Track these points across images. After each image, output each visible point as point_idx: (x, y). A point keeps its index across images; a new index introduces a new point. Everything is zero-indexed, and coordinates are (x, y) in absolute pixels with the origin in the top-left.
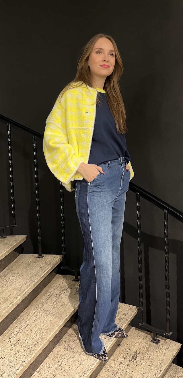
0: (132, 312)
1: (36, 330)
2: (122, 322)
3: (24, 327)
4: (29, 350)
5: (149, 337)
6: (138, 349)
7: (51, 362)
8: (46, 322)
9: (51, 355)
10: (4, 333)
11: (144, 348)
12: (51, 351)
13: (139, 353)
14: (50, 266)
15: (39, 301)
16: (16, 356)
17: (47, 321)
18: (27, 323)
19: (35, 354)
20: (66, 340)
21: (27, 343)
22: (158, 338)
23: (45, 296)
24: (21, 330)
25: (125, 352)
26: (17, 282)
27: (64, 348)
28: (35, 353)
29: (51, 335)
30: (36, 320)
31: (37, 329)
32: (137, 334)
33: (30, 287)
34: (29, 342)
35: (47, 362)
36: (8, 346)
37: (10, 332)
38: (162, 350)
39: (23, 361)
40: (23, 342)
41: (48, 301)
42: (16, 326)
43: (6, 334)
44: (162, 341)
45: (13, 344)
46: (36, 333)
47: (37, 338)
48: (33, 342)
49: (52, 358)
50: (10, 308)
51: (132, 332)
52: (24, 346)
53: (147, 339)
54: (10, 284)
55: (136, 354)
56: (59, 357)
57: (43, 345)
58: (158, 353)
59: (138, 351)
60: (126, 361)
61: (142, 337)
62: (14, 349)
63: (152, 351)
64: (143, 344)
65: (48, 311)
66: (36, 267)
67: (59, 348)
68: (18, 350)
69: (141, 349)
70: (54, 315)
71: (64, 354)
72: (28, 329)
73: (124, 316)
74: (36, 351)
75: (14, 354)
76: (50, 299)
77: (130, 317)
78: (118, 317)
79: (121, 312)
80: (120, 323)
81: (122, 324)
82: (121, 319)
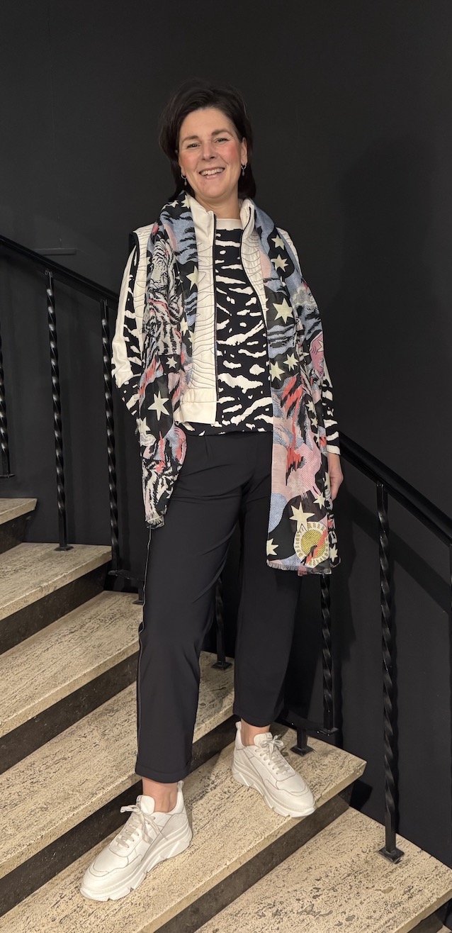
0: (435, 891)
2: (391, 916)
8: (162, 871)
17: (165, 870)
34: (93, 926)
73: (406, 896)
77: (422, 907)
78: (386, 897)
79: (403, 879)
80: (385, 918)
81: (389, 924)
82: (395, 905)
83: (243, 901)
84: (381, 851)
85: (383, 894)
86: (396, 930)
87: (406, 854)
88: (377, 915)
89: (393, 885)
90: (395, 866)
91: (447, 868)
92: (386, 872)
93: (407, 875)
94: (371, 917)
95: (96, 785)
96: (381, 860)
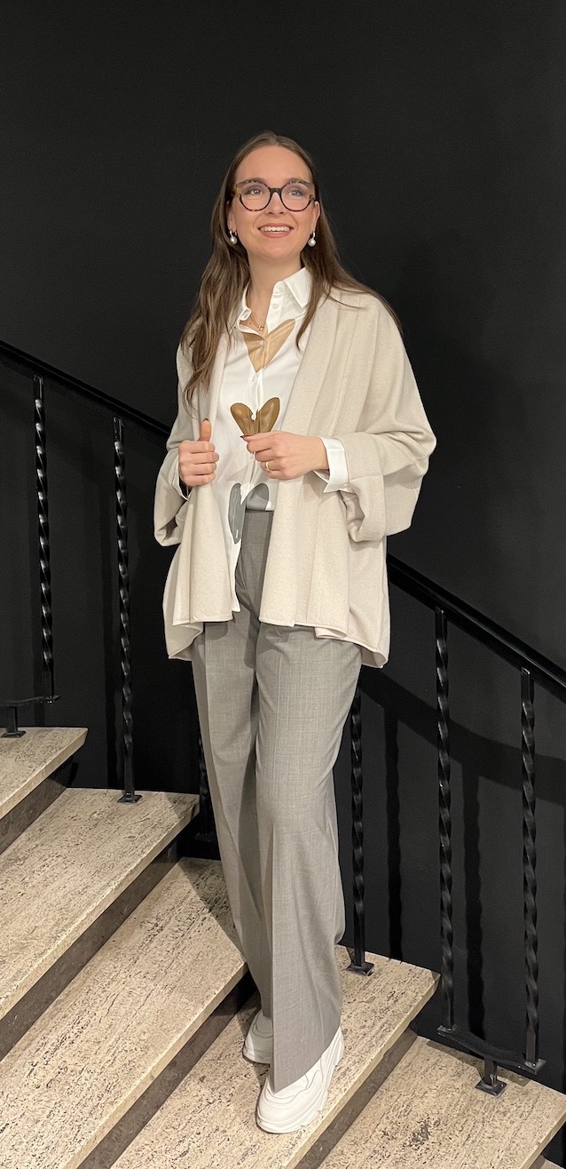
0: (418, 990)
1: (113, 1040)
2: (384, 1020)
3: (75, 1031)
4: (91, 1103)
5: (473, 1070)
6: (435, 1111)
7: (155, 1141)
8: (145, 1015)
9: (159, 1121)
10: (16, 1046)
11: (451, 1108)
12: (158, 1107)
13: (437, 1124)
14: (159, 831)
15: (124, 944)
16: (52, 1121)
18: (86, 1018)
19: (107, 1117)
20: (205, 1074)
21: (83, 1081)
22: (499, 1078)
23: (143, 931)
24: (68, 1041)
25: (390, 1119)
26: (53, 886)
27: (197, 1099)
28: (108, 1115)
29: (157, 1060)
30: (112, 1009)
31: (114, 1037)
32: (433, 1060)
33: (95, 905)
34: (92, 1080)
35: (146, 1142)
36: (26, 1090)
37: (34, 1045)
38: (509, 1115)
39: (72, 1136)
40: (72, 1078)
41: (152, 945)
42: (51, 1024)
43: (20, 1052)
44: (512, 1087)
45: (42, 1084)
46: (113, 1051)
47: (116, 1067)
48: (102, 1079)
49: (159, 1130)
50: (36, 971)
51: (418, 1054)
52: (77, 1089)
53: (465, 1078)
54: (34, 892)
55: (427, 1126)
56: (181, 1127)
57: (132, 1089)
58: (498, 1124)
59: (432, 1117)
60: (394, 1147)
61: (450, 1071)
62: (46, 1099)
63: (479, 1117)
64: (450, 1096)
65: (152, 980)
66: (117, 833)
67: (183, 1100)
68: (59, 1104)
69: (443, 1111)
70: (170, 992)
71: (197, 1118)
72: (88, 1037)
73: (391, 1001)
74: (112, 1110)
75: (45, 1115)
76: (155, 940)
77: (411, 1006)
78: (372, 1006)
79: (382, 987)
80: (379, 1024)
81: (384, 1028)
82: (382, 1011)
83: (221, 1045)
84: (349, 968)
85: (367, 1005)
86: (394, 1031)
87: (375, 965)
88: (369, 1023)
89: (374, 995)
90: (369, 978)
91: (422, 969)
92: (362, 985)
93: (384, 984)
94: (364, 1026)
95: (53, 928)
96: (352, 976)
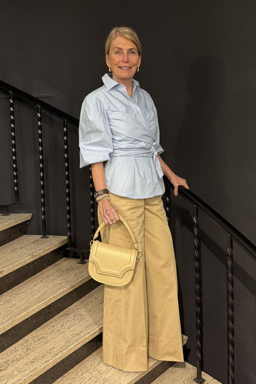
84: (195, 380)
87: (206, 381)
95: (59, 350)
